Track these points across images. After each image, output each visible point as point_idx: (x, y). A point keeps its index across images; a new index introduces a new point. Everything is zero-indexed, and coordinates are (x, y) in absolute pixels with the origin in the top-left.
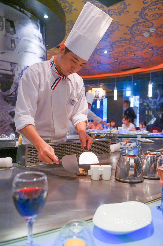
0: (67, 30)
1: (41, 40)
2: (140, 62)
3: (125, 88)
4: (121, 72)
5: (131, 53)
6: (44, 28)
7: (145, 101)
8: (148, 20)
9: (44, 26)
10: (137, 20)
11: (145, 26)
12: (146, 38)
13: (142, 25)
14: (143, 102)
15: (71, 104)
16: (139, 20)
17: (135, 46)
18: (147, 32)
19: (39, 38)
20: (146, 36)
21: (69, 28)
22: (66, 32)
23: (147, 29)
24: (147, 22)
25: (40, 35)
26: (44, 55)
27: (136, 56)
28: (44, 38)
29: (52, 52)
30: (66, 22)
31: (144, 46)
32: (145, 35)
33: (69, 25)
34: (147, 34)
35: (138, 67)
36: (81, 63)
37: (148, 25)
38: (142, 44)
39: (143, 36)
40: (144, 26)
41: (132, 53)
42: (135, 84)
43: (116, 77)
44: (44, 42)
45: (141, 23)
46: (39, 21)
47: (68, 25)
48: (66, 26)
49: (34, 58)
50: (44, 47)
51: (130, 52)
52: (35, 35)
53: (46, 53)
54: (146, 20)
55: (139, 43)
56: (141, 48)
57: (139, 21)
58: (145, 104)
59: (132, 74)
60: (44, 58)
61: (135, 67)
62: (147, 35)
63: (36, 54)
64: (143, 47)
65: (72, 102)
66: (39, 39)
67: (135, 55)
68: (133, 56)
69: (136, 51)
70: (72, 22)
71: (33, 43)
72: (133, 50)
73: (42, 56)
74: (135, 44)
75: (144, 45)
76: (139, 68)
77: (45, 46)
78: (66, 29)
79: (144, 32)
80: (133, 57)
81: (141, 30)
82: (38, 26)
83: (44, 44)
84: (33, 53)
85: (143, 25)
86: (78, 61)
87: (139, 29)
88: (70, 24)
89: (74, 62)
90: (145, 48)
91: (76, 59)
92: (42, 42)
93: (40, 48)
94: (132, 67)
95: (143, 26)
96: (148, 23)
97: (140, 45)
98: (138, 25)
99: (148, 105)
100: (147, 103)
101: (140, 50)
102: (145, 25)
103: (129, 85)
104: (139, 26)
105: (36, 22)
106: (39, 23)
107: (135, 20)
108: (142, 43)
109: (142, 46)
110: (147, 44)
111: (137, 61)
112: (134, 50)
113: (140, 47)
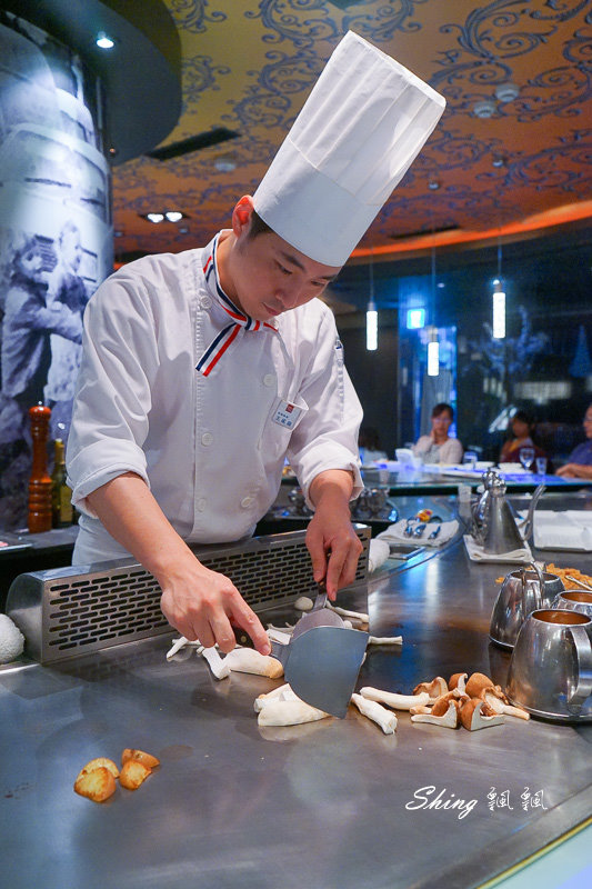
0: (187, 93)
1: (88, 134)
2: (458, 209)
3: (406, 301)
4: (390, 244)
5: (427, 176)
6: (98, 84)
7: (474, 345)
8: (491, 55)
9: (98, 79)
10: (450, 58)
11: (481, 77)
12: (484, 121)
13: (467, 73)
14: (470, 350)
15: (283, 421)
16: (457, 55)
17: (444, 151)
18: (485, 102)
19: (80, 125)
20: (482, 116)
21: (193, 87)
22: (185, 97)
23: (488, 90)
24: (488, 63)
25: (85, 115)
26: (102, 189)
27: (444, 185)
28: (100, 126)
29: (130, 171)
30: (185, 61)
31: (476, 151)
32: (482, 112)
33: (197, 73)
34: (488, 108)
35: (449, 224)
36: (311, 275)
37: (491, 74)
38: (466, 145)
39: (471, 114)
40: (477, 77)
41: (433, 177)
42: (441, 285)
43: (371, 262)
44: (101, 140)
45: (465, 67)
46: (76, 59)
47: (190, 74)
48: (184, 77)
49: (64, 203)
50: (98, 158)
51: (424, 173)
52: (65, 115)
53: (108, 180)
54: (483, 56)
55: (455, 139)
56: (463, 160)
57: (458, 61)
58: (476, 357)
59: (429, 249)
60: (100, 200)
61: (441, 225)
62: (487, 111)
63: (69, 186)
64: (470, 155)
65: (287, 413)
66: (81, 130)
67: (440, 183)
68: (435, 186)
69: (447, 167)
70: (205, 63)
71: (58, 144)
72: (433, 166)
73: (93, 194)
74: (442, 145)
75: (477, 147)
76: (453, 228)
77: (106, 153)
78: (184, 89)
79: (476, 101)
80: (434, 190)
81: (464, 93)
82: (74, 78)
83: (98, 148)
84: (60, 184)
85: (472, 75)
86: (301, 267)
87: (457, 91)
88: (197, 69)
89: (286, 271)
90: (477, 159)
91: (293, 260)
92: (93, 139)
93: (85, 165)
94: (433, 226)
95: (472, 79)
96: (492, 67)
97: (459, 147)
98: (454, 76)
99: (487, 362)
100: (485, 356)
101: (461, 165)
102: (480, 74)
103: (420, 288)
104: (461, 77)
105: (67, 64)
106: (78, 66)
107: (444, 56)
108: (469, 139)
109: (467, 151)
110: (487, 143)
111: (450, 205)
112: (439, 165)
113: (459, 156)
